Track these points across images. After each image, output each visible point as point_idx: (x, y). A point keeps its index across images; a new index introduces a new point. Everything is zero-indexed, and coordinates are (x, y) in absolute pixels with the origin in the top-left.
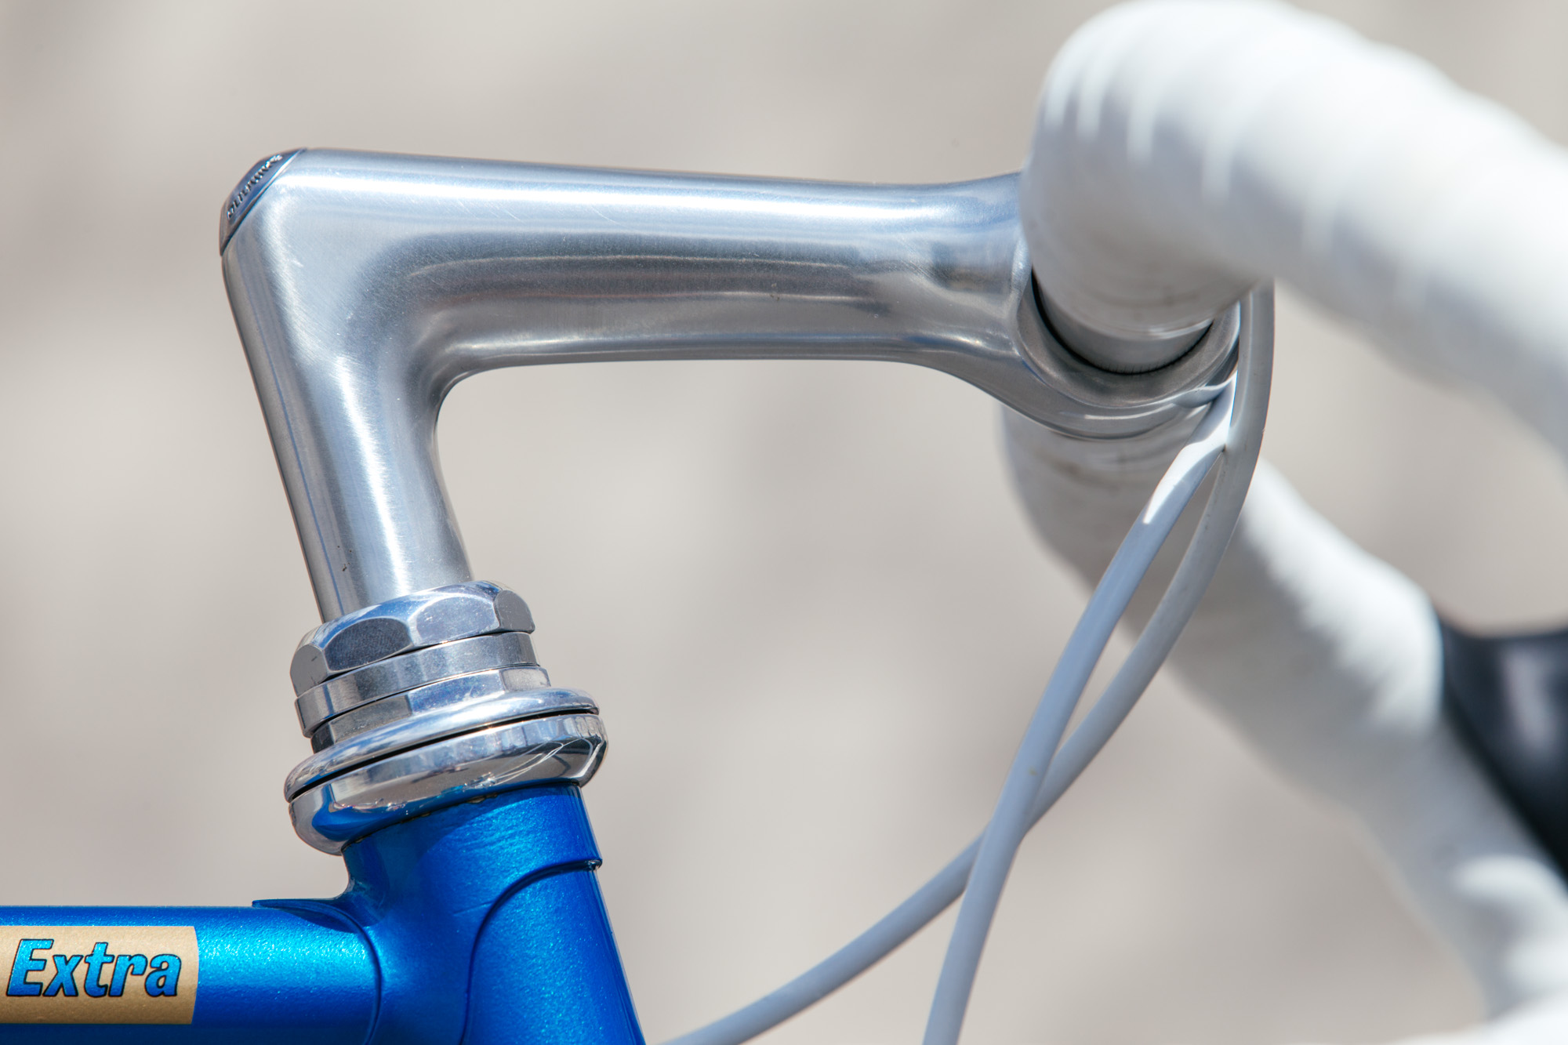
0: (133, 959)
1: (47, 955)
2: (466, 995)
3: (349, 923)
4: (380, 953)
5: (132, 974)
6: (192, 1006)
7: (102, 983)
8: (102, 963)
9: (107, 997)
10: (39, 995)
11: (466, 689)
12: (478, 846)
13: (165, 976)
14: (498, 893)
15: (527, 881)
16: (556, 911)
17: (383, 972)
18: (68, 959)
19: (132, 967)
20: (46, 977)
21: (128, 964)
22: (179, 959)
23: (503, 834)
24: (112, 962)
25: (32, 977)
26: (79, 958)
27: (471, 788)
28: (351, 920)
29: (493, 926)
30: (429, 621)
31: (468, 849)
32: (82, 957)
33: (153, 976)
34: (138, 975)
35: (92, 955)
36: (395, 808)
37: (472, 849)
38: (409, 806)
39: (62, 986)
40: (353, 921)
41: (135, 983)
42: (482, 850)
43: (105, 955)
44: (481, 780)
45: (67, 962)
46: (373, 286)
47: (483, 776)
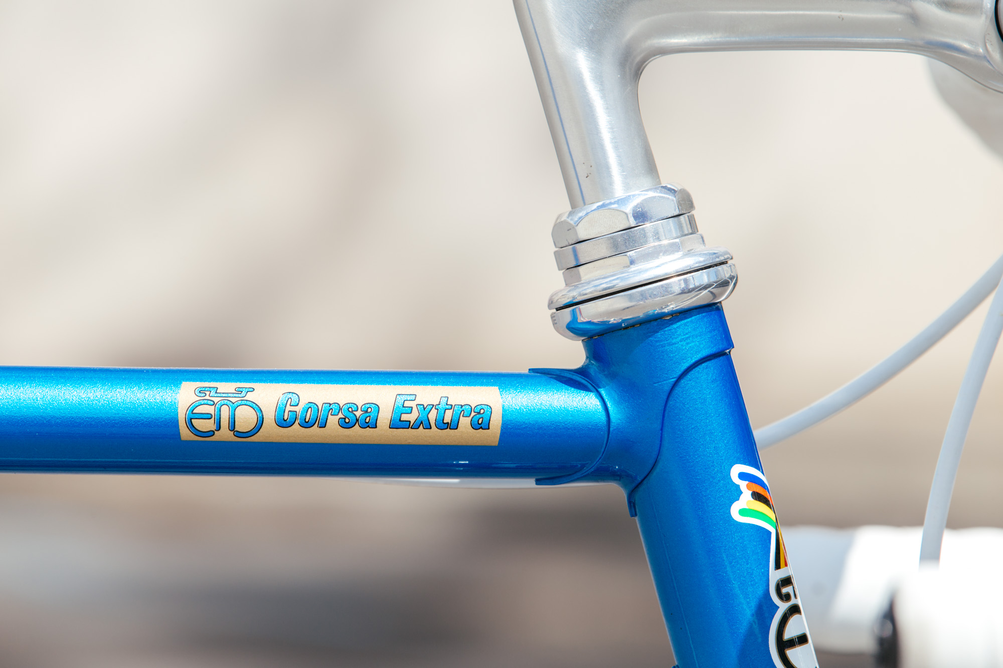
0: (464, 407)
1: (413, 404)
2: (660, 432)
3: (590, 386)
4: (609, 405)
5: (463, 416)
6: (498, 435)
7: (445, 422)
8: (446, 409)
9: (448, 429)
10: (408, 428)
11: (661, 252)
12: (669, 344)
13: (482, 418)
14: (680, 373)
15: (696, 365)
16: (712, 381)
17: (611, 417)
18: (425, 407)
19: (463, 412)
20: (412, 417)
21: (461, 410)
22: (490, 407)
23: (683, 337)
24: (451, 409)
25: (405, 417)
26: (432, 406)
27: (660, 311)
28: (590, 384)
29: (676, 391)
30: (639, 211)
31: (663, 346)
32: (433, 405)
33: (475, 417)
34: (466, 417)
35: (439, 404)
36: (615, 322)
37: (665, 346)
38: (624, 321)
39: (422, 423)
40: (592, 385)
41: (465, 422)
42: (671, 347)
43: (447, 404)
44: (668, 306)
45: (424, 409)
46: (605, 10)
47: (669, 304)
